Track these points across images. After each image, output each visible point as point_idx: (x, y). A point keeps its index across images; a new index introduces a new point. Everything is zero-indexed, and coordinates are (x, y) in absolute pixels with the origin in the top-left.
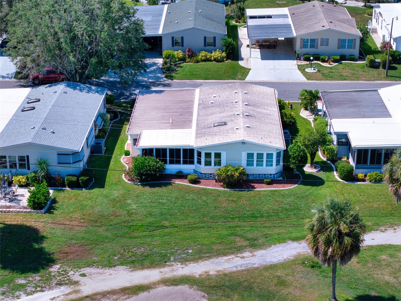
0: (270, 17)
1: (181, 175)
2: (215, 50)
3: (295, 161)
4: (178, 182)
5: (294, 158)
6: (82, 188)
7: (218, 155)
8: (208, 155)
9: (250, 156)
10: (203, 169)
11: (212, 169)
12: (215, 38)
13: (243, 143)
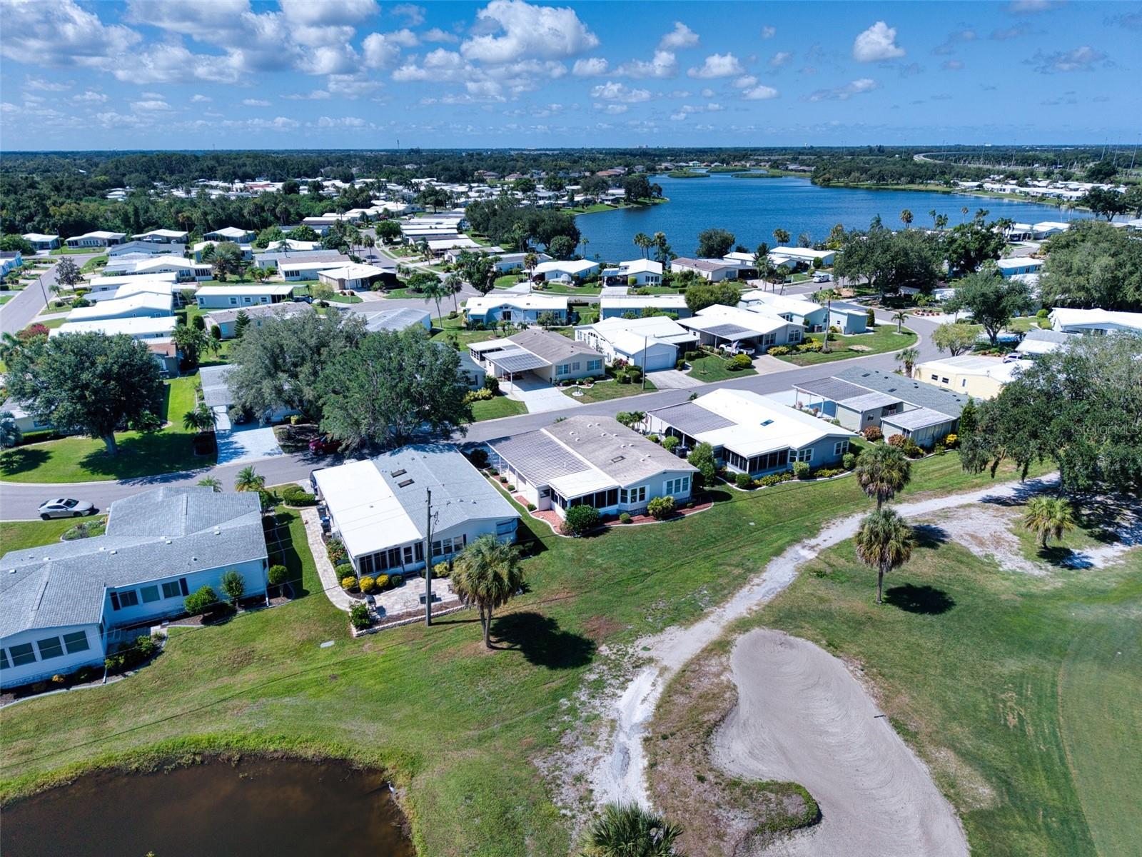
0: (499, 350)
1: (615, 517)
2: (480, 389)
4: (613, 525)
6: (529, 555)
7: (642, 490)
8: (634, 492)
9: (670, 484)
10: (629, 506)
11: (638, 504)
12: (476, 376)
13: (665, 473)
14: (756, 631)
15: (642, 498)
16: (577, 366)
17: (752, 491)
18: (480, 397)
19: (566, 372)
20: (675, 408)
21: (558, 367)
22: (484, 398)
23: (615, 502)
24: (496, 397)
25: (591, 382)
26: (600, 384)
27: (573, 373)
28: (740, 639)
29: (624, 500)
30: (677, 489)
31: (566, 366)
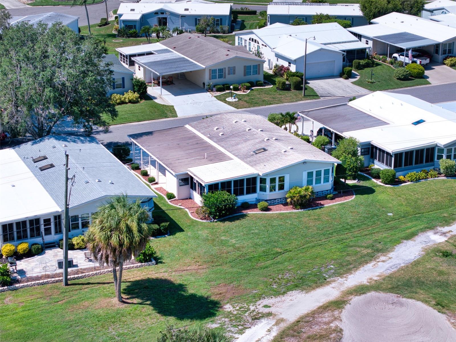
0: (150, 53)
1: (253, 206)
2: (127, 92)
3: (351, 173)
4: (250, 212)
5: (350, 170)
6: (164, 235)
9: (310, 174)
10: (268, 195)
11: (277, 194)
12: (123, 79)
13: (304, 163)
14: (372, 294)
15: (281, 187)
16: (232, 70)
17: (396, 187)
18: (127, 100)
19: (220, 76)
20: (328, 110)
21: (213, 72)
22: (131, 102)
23: (254, 191)
24: (143, 101)
25: (248, 88)
26: (257, 90)
27: (229, 78)
28: (356, 299)
29: (263, 189)
30: (318, 181)
31: (221, 70)
